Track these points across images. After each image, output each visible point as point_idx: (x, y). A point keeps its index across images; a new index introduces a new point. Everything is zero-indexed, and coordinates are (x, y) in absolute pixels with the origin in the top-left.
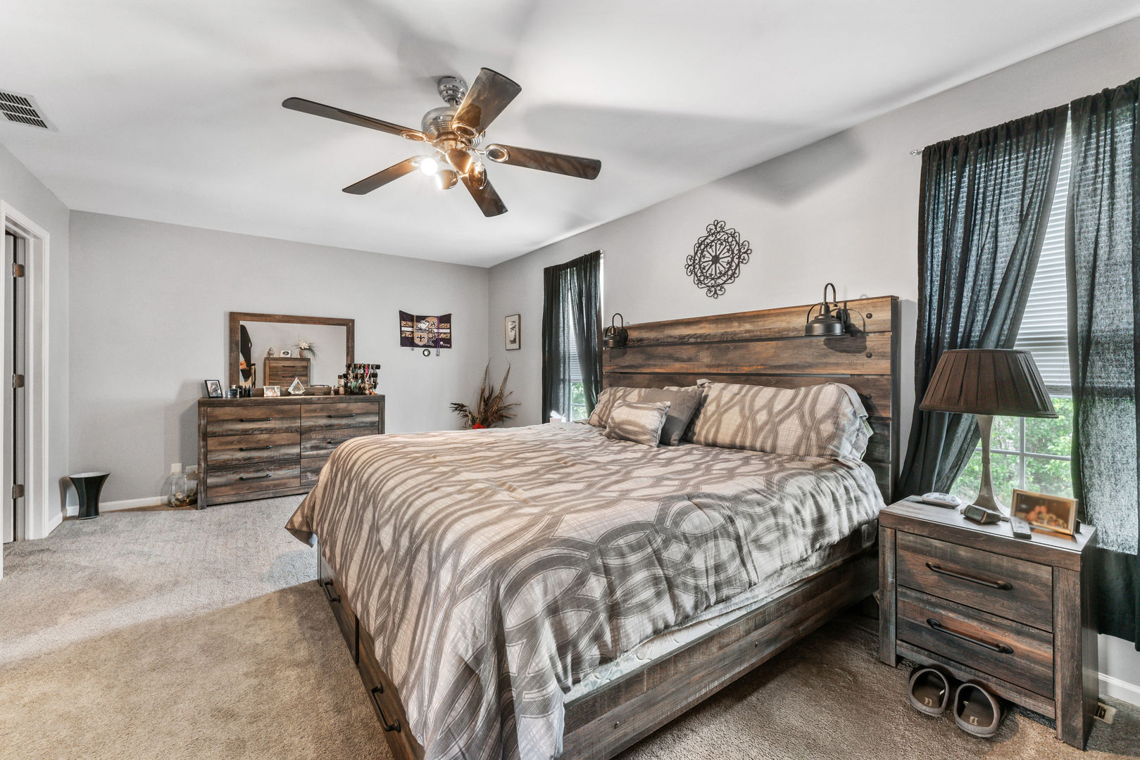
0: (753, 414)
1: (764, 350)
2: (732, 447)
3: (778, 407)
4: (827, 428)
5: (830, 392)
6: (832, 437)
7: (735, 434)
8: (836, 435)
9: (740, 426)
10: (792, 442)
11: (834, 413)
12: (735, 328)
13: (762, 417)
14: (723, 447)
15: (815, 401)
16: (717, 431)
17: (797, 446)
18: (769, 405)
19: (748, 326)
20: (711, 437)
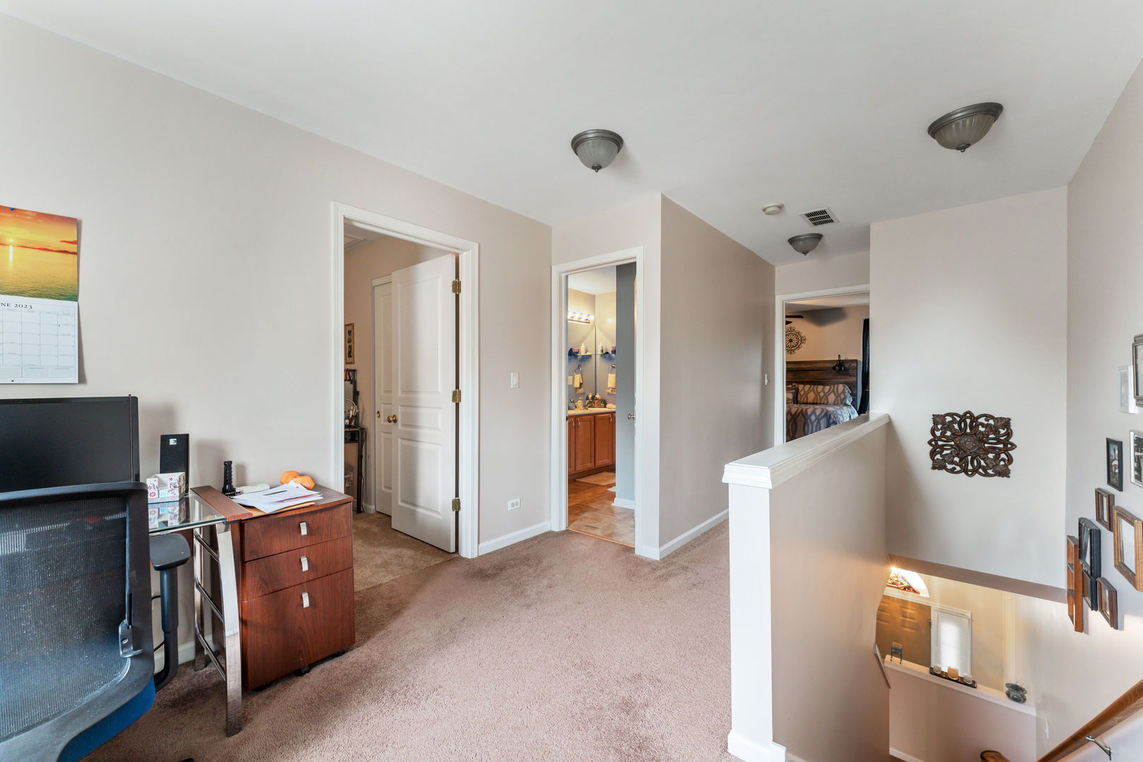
0: (819, 394)
1: (815, 374)
2: (813, 404)
3: (826, 391)
4: (842, 396)
5: (841, 387)
6: (844, 398)
7: (814, 400)
8: (845, 397)
9: (815, 397)
10: (833, 400)
11: (843, 392)
12: (803, 366)
13: (822, 394)
14: (810, 404)
15: (837, 389)
16: (807, 399)
17: (835, 402)
18: (823, 391)
19: (808, 366)
20: (805, 401)
